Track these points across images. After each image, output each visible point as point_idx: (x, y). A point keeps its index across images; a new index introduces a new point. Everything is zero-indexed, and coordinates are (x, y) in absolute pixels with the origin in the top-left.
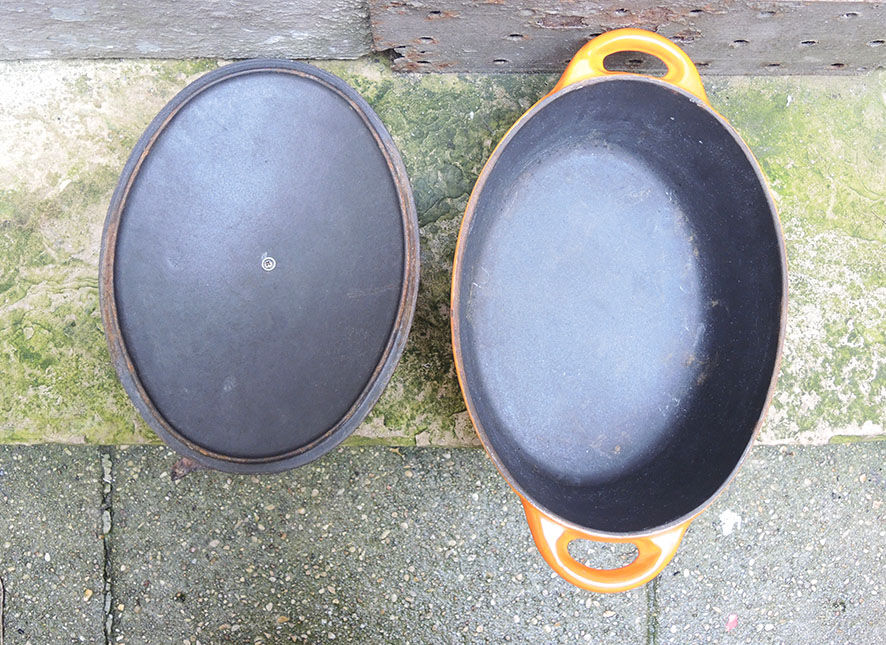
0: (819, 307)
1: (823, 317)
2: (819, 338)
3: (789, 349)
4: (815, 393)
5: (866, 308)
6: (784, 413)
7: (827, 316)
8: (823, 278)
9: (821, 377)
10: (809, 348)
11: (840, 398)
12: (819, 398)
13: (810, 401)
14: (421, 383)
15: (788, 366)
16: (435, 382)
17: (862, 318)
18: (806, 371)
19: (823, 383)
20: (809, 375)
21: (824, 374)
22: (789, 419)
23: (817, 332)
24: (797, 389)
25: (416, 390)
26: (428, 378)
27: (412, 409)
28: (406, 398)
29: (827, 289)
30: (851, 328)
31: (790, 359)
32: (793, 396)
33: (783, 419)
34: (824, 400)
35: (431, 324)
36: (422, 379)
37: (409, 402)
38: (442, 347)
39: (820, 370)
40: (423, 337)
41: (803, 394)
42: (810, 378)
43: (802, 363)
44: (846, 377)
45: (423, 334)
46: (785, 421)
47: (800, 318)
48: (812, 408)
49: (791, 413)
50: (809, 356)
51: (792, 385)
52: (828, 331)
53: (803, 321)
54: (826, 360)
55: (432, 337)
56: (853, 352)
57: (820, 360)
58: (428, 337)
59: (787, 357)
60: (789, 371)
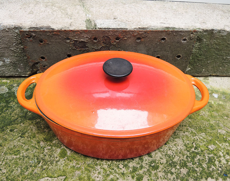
0: (181, 139)
1: (183, 142)
2: (183, 149)
3: (173, 153)
4: (185, 168)
5: (198, 139)
6: (174, 176)
7: (185, 142)
8: (181, 130)
9: (187, 162)
10: (180, 153)
11: (196, 170)
12: (187, 170)
13: (184, 171)
14: (28, 168)
15: (174, 158)
16: (34, 168)
17: (198, 142)
18: (181, 160)
19: (188, 164)
20: (182, 162)
21: (188, 161)
22: (177, 178)
23: (182, 147)
24: (178, 167)
25: (25, 171)
26: (31, 166)
27: (22, 178)
28: (21, 174)
29: (183, 134)
30: (195, 146)
31: (173, 156)
32: (177, 170)
33: (174, 178)
34: (189, 170)
35: (36, 148)
36: (29, 167)
37: (22, 175)
38: (39, 156)
39: (186, 160)
40: (32, 152)
41: (181, 169)
42: (183, 163)
43: (178, 157)
44: (197, 162)
45: (32, 151)
46: (175, 179)
47: (175, 143)
48: (185, 174)
49: (177, 176)
50: (180, 155)
51: (176, 166)
52: (186, 147)
53: (176, 144)
54: (187, 156)
55: (36, 152)
56: (197, 153)
57: (185, 156)
58: (34, 152)
59: (172, 155)
60: (174, 160)
